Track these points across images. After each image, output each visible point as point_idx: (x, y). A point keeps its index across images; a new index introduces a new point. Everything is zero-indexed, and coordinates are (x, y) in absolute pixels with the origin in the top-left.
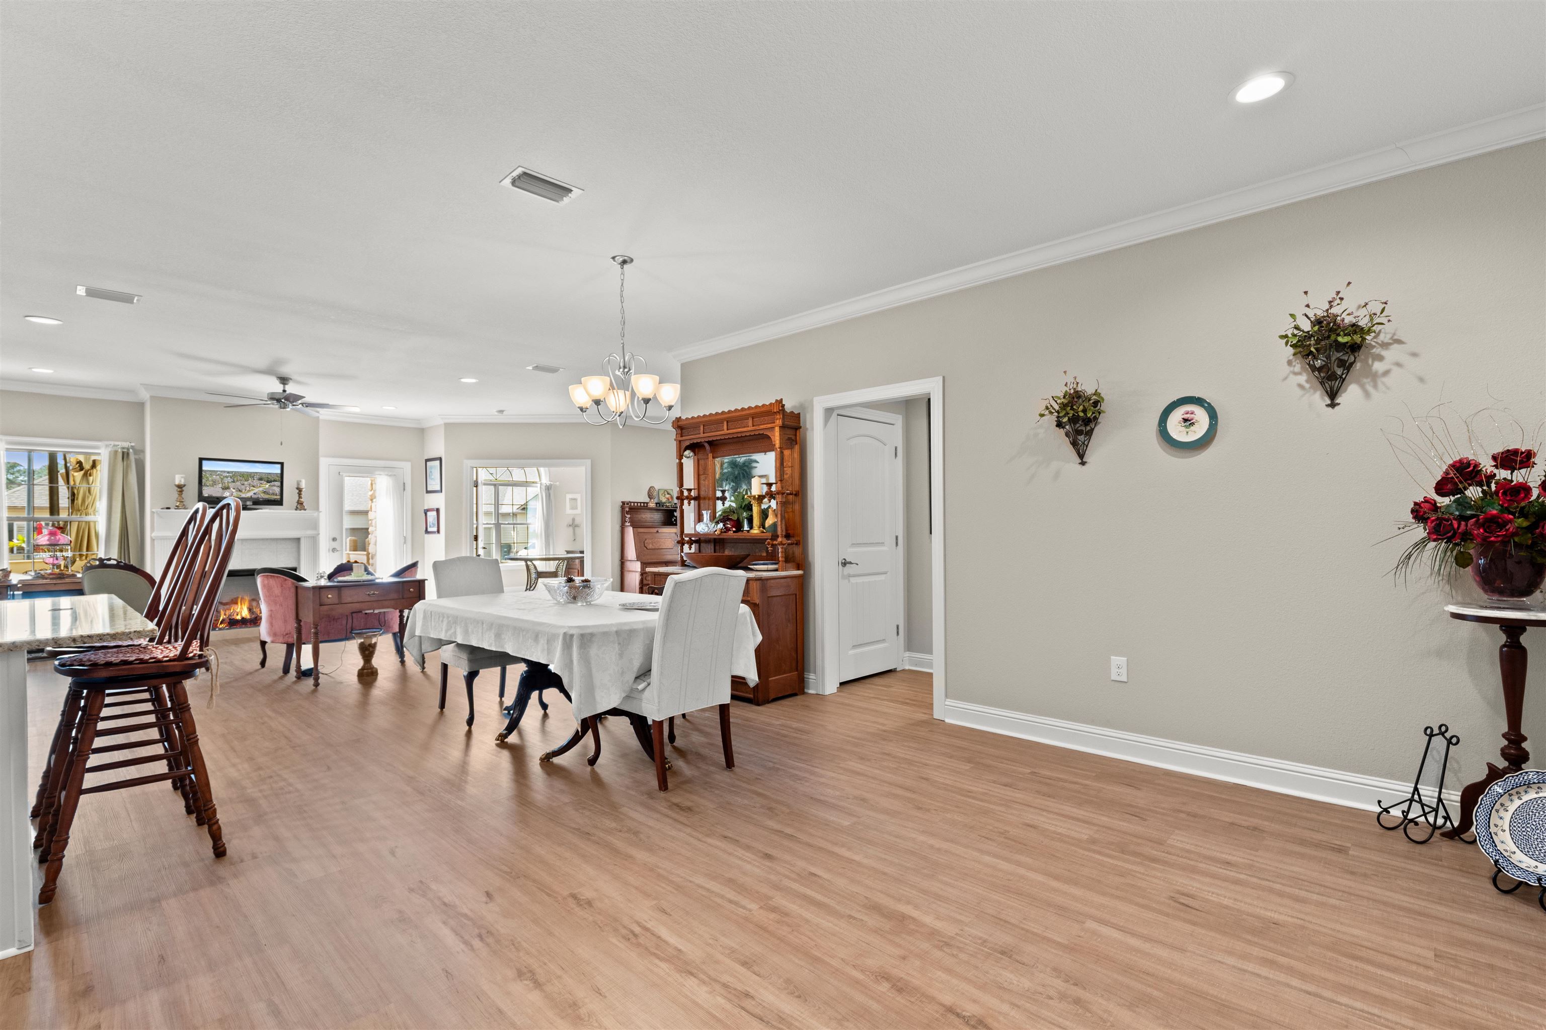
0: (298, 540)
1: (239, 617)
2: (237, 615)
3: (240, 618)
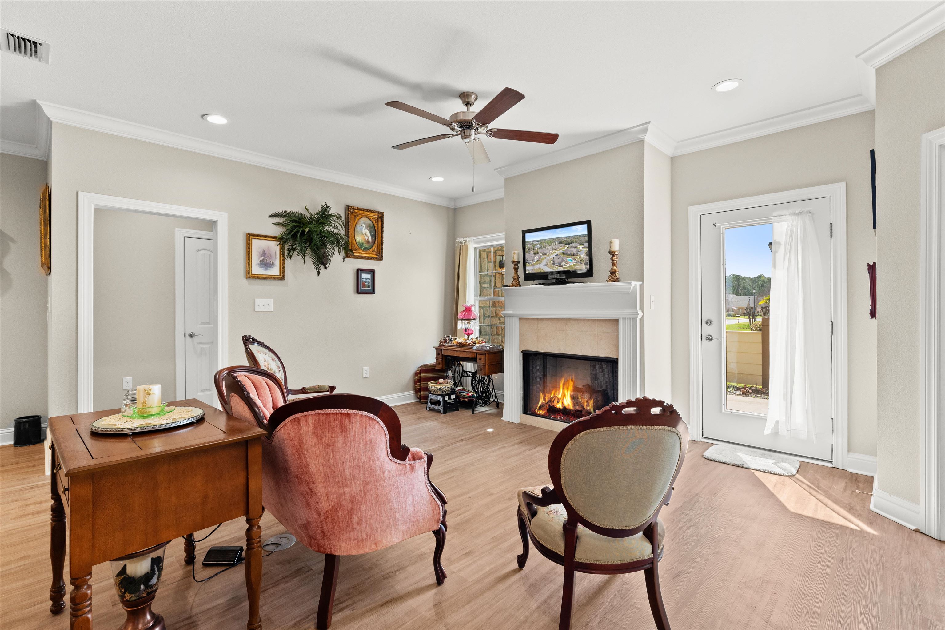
0: (617, 321)
1: (559, 406)
2: (558, 402)
3: (561, 407)
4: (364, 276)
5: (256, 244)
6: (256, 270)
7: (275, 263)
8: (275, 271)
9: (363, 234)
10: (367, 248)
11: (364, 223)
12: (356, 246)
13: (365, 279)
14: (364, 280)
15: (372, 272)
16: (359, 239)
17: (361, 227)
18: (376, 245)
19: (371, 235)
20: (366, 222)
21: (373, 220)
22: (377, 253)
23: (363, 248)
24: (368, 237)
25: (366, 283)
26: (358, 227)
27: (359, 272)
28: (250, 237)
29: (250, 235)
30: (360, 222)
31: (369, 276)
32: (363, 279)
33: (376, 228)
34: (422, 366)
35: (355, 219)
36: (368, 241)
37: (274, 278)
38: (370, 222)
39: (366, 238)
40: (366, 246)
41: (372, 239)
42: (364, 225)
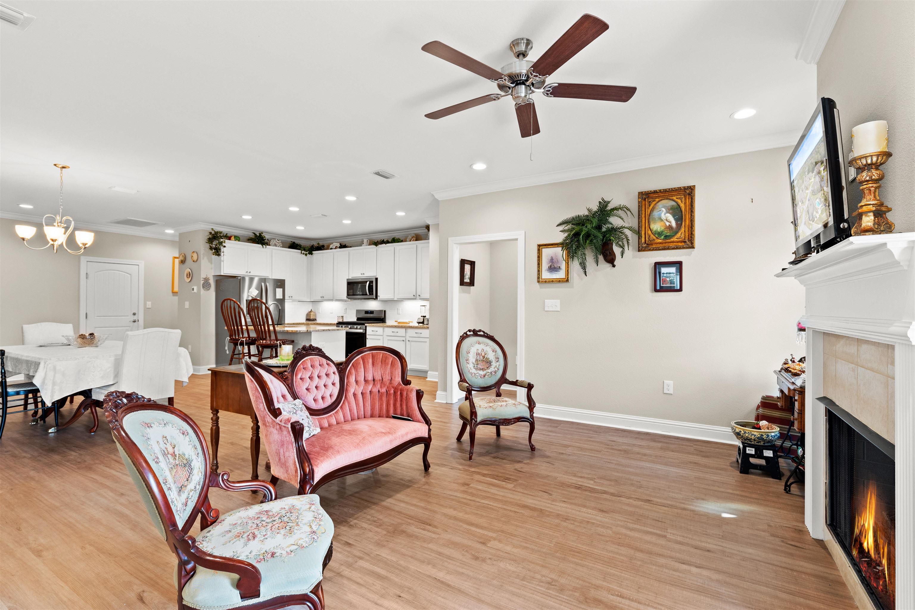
4: (664, 270)
5: (547, 253)
6: (546, 275)
7: (561, 267)
8: (561, 275)
9: (662, 220)
10: (669, 236)
11: (664, 207)
12: (652, 236)
13: (667, 273)
14: (665, 275)
15: (679, 265)
16: (657, 227)
17: (658, 213)
18: (683, 230)
19: (675, 219)
20: (668, 205)
21: (677, 200)
22: (685, 239)
23: (662, 237)
24: (670, 222)
25: (668, 279)
26: (655, 214)
27: (658, 265)
28: (540, 247)
29: (539, 246)
30: (657, 207)
31: (673, 270)
32: (663, 274)
33: (683, 209)
34: (763, 398)
35: (650, 206)
36: (670, 227)
37: (560, 281)
38: (673, 203)
39: (668, 224)
40: (668, 234)
41: (677, 224)
42: (664, 209)
